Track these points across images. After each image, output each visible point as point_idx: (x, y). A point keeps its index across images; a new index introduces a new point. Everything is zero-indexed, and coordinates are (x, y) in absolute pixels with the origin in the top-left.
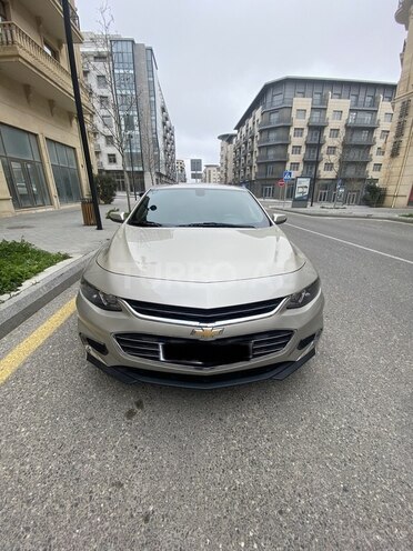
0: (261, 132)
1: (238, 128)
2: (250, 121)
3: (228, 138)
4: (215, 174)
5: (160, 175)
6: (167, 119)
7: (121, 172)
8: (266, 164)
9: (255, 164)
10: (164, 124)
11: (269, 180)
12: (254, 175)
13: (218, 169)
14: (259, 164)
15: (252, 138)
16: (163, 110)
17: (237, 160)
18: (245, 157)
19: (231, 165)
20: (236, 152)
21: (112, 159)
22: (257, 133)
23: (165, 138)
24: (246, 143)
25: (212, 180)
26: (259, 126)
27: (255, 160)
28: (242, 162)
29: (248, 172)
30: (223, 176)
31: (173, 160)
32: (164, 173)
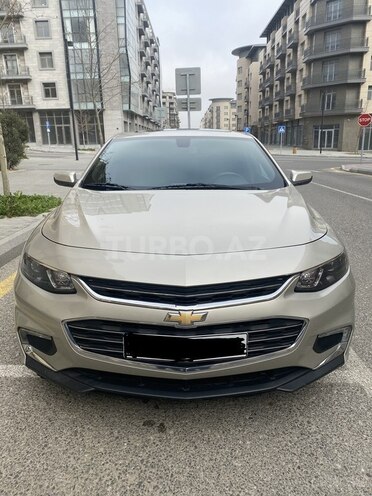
0: (310, 35)
1: (267, 33)
2: (290, 20)
3: (249, 53)
4: (228, 113)
5: (130, 115)
6: (146, 24)
7: (65, 112)
8: (322, 89)
9: (300, 91)
10: (141, 33)
11: (328, 117)
12: (298, 110)
13: (233, 104)
14: (308, 91)
15: (294, 47)
16: (140, 9)
17: (266, 87)
18: (282, 80)
19: (255, 95)
20: (263, 74)
21: (50, 90)
22: (304, 38)
23: (142, 55)
24: (282, 58)
25: (223, 123)
26: (306, 25)
27: (299, 84)
28: (278, 89)
29: (287, 106)
30: (242, 115)
31: (156, 92)
32: (140, 112)
